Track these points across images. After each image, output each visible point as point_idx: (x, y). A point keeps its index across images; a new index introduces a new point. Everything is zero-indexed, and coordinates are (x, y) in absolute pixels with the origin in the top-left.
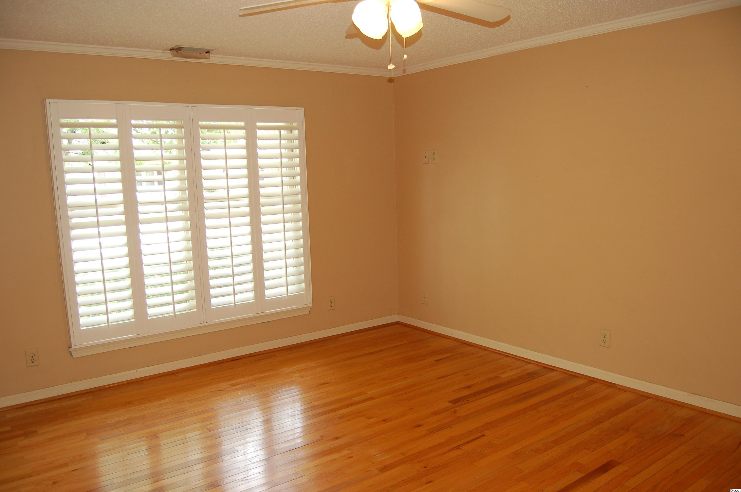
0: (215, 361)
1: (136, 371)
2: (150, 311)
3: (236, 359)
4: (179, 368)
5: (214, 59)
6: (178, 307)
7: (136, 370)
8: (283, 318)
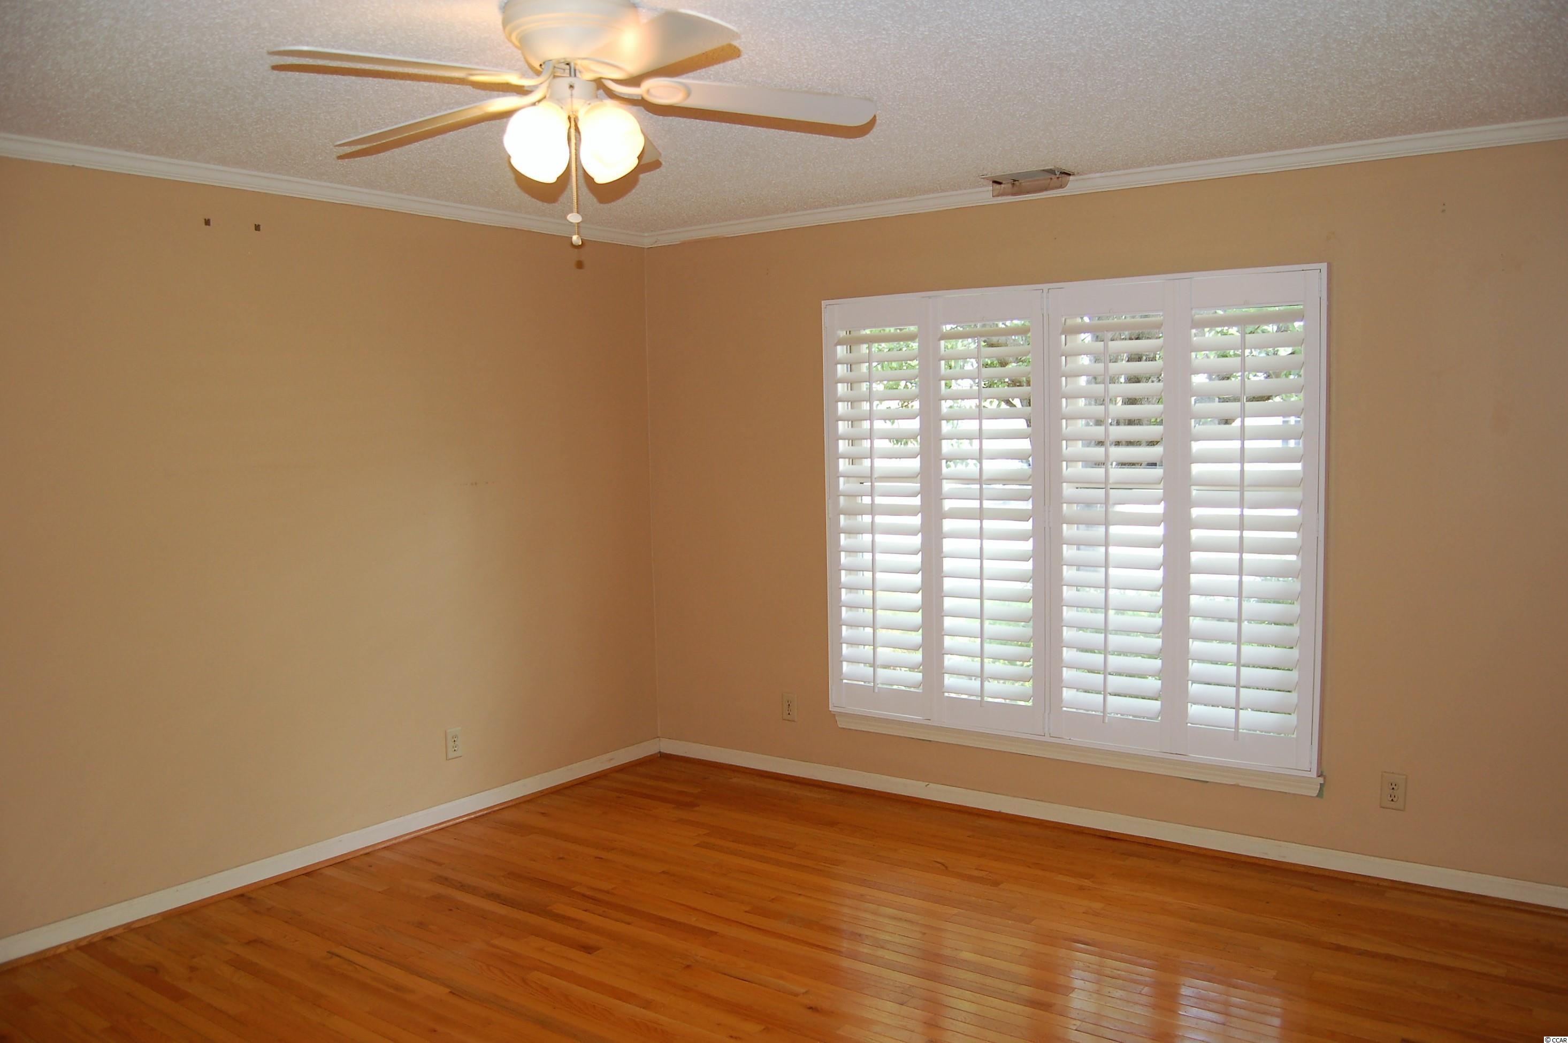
0: (1069, 825)
1: (926, 786)
2: (949, 680)
3: (1111, 836)
4: (997, 810)
5: (1073, 186)
6: (991, 686)
7: (927, 783)
8: (1241, 785)
